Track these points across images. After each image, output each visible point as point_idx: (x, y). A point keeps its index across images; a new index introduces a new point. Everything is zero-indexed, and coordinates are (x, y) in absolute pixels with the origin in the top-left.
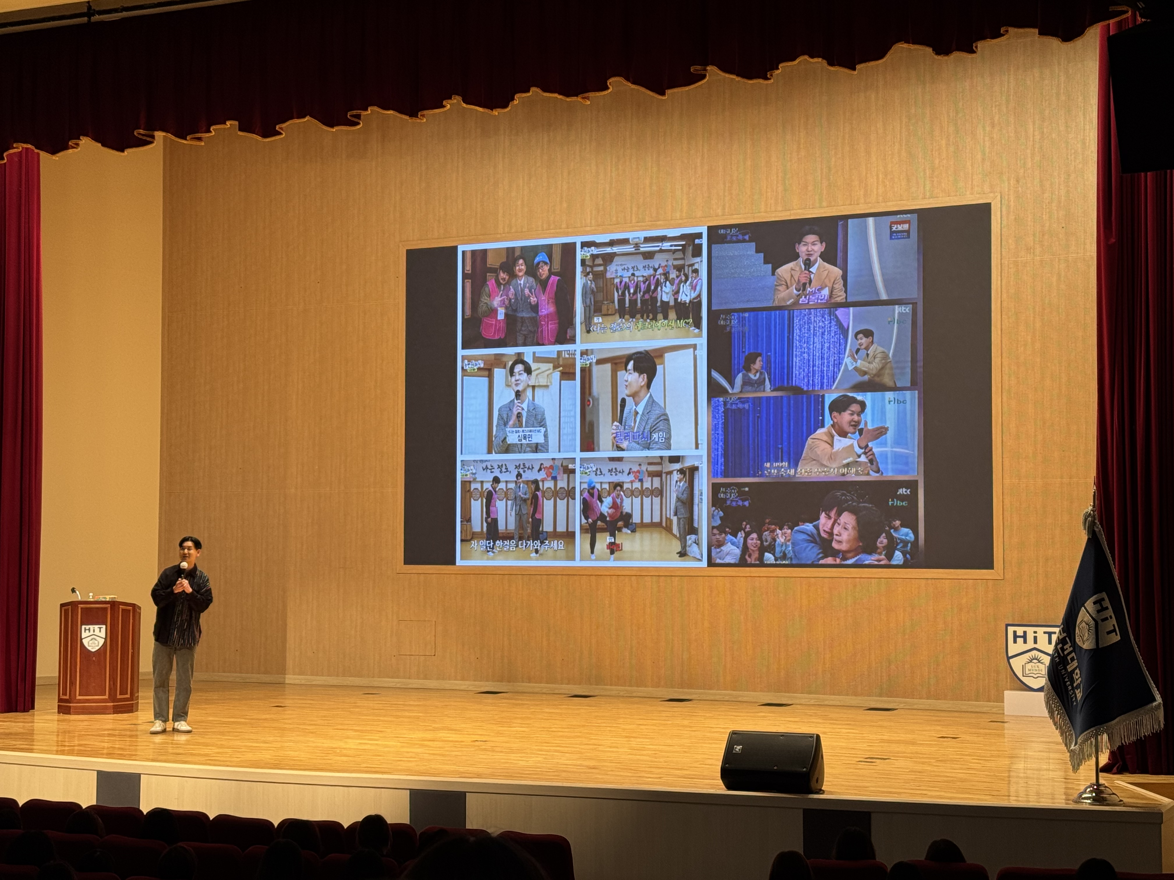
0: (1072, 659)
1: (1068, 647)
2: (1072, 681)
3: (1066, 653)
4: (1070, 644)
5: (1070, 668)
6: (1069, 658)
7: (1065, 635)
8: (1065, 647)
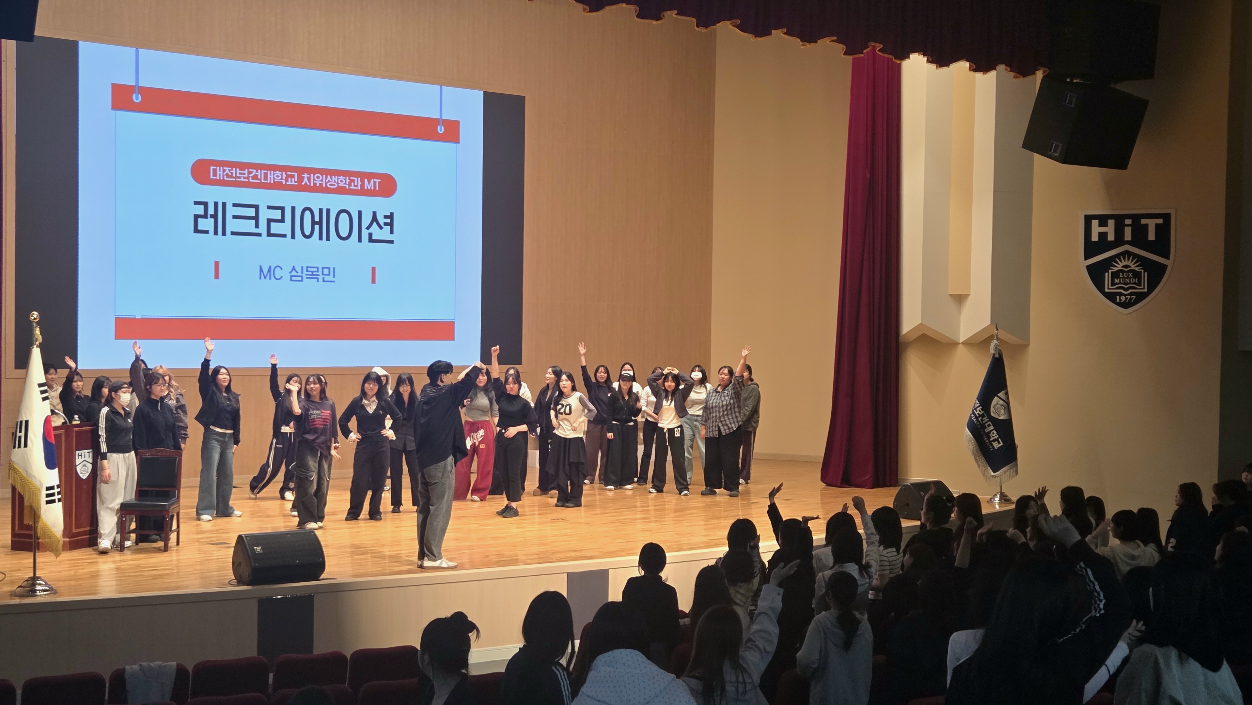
0: (989, 425)
1: (986, 419)
2: (989, 437)
3: (984, 422)
4: (986, 417)
5: (987, 430)
6: (986, 425)
7: (983, 412)
8: (984, 419)
